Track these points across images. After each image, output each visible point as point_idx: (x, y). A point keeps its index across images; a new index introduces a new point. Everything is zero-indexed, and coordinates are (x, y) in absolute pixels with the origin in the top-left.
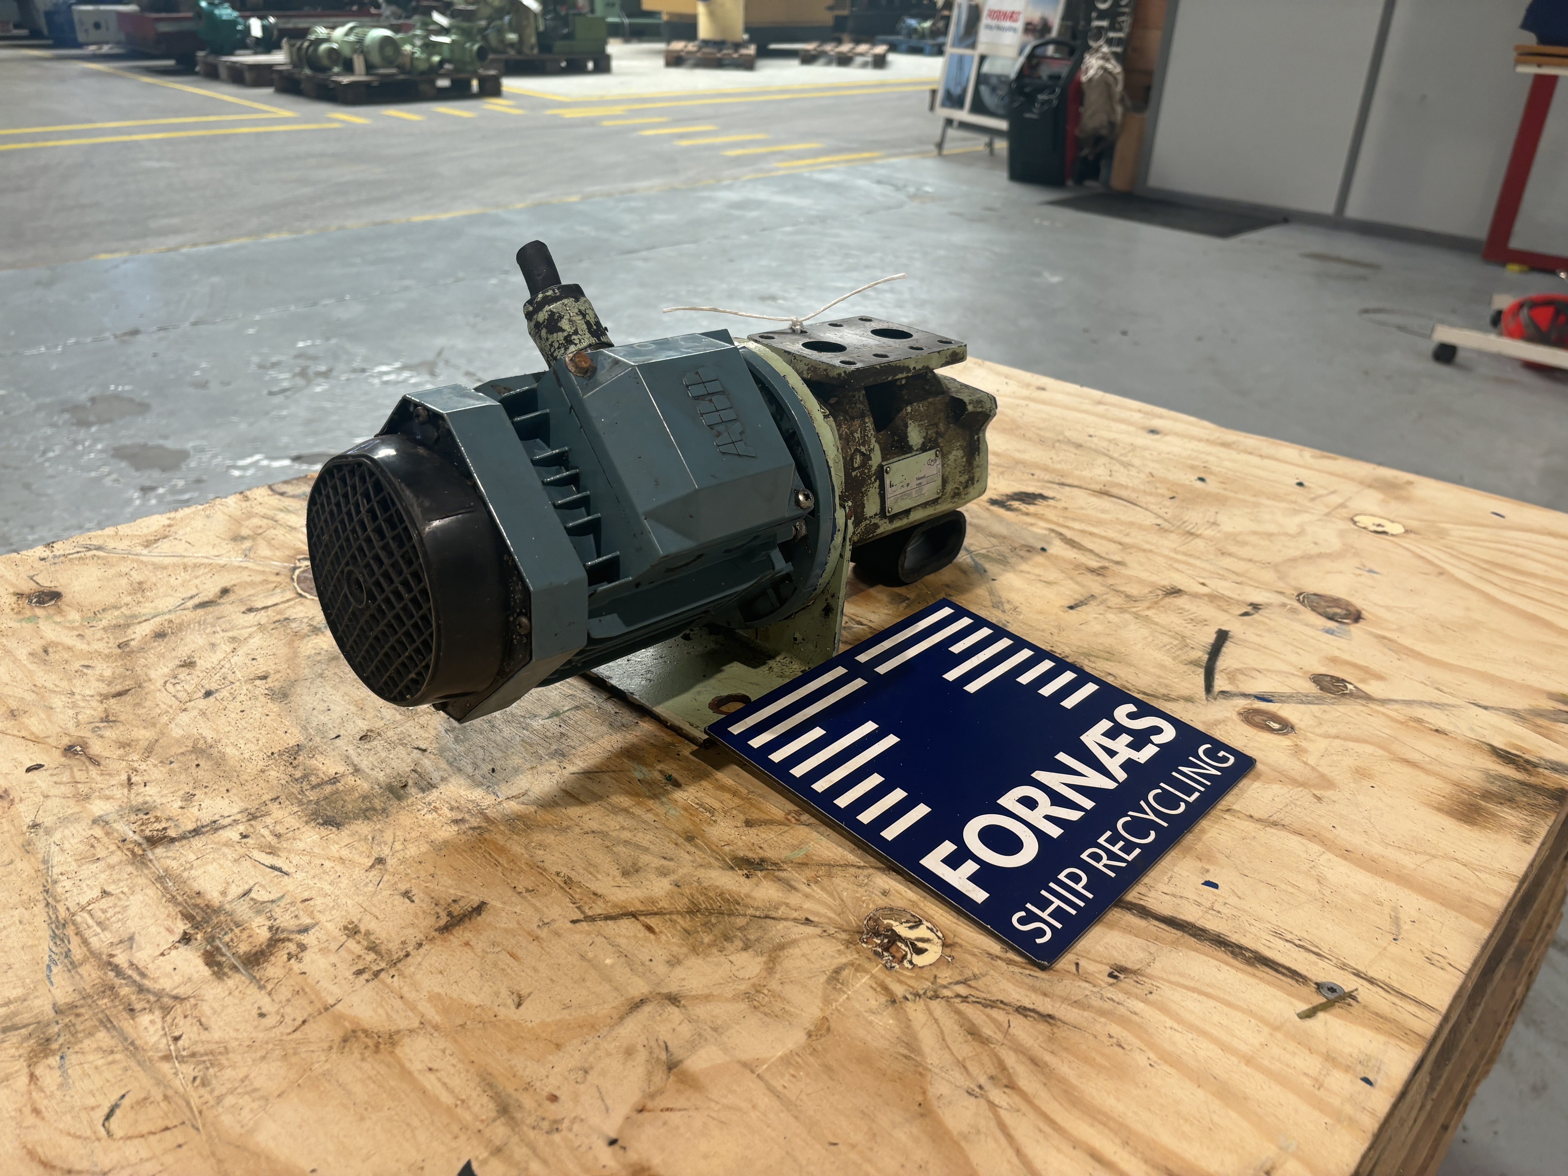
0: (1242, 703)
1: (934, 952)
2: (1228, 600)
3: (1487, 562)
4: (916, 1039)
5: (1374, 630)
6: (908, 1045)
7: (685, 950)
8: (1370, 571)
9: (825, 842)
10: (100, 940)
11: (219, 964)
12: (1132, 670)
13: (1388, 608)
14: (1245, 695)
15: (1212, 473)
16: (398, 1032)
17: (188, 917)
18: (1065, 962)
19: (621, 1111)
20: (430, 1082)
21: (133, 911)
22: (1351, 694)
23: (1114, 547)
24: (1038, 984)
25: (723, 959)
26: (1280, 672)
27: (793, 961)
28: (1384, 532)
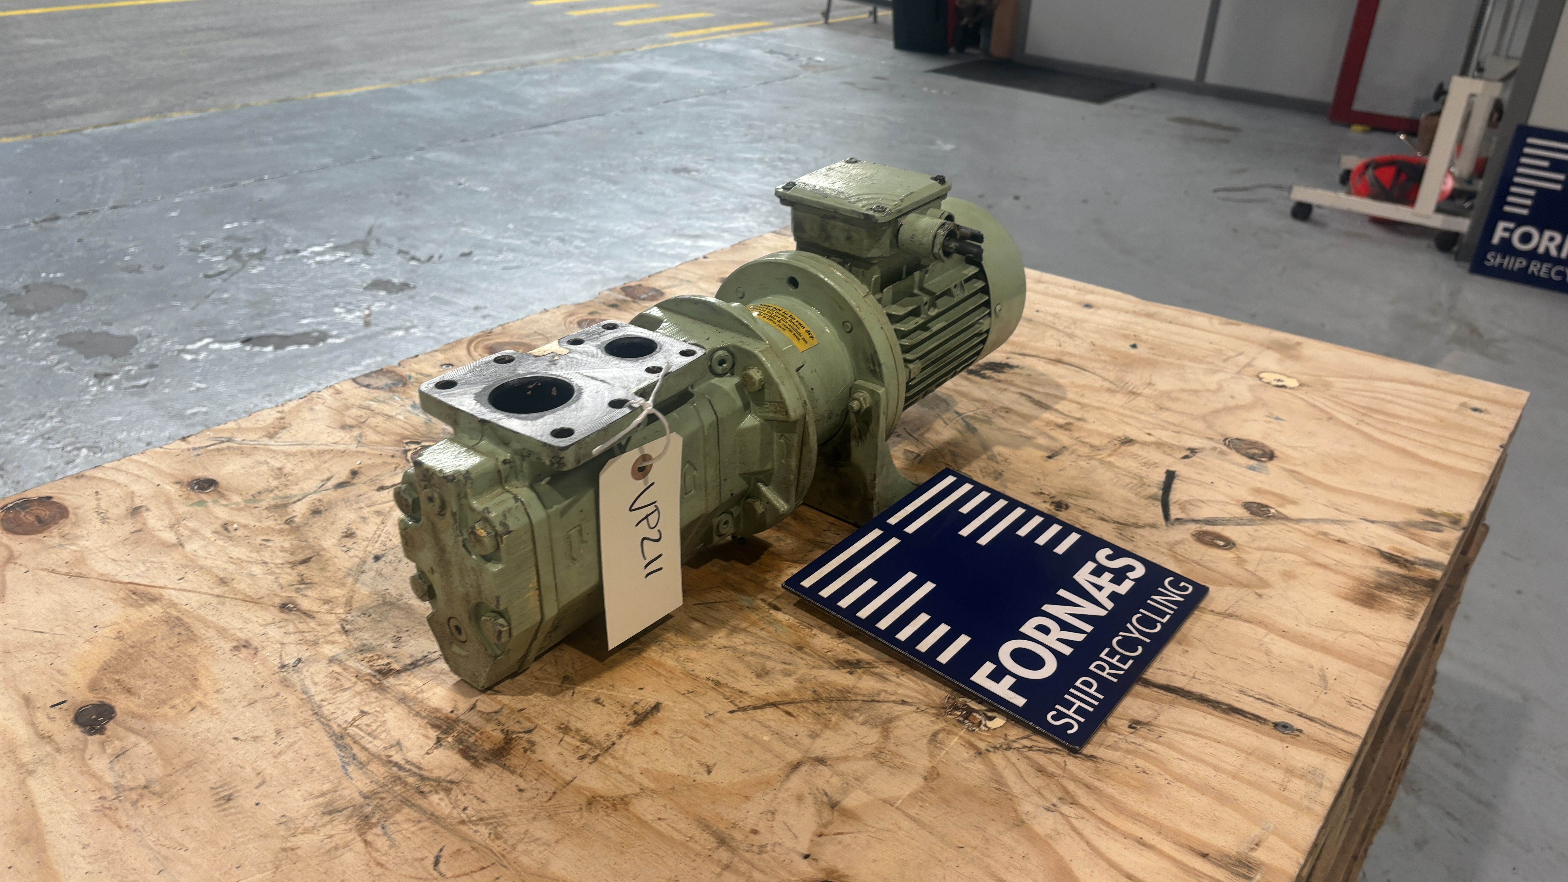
0: (1194, 527)
1: (1000, 719)
2: (1171, 446)
3: (1364, 408)
4: (1002, 777)
5: (1285, 466)
6: (997, 781)
7: (819, 727)
8: (1277, 418)
10: (376, 746)
11: (473, 757)
13: (1294, 448)
14: (1195, 521)
15: (1141, 341)
16: (626, 796)
17: (435, 726)
19: (806, 837)
20: (662, 827)
21: (391, 724)
23: (1074, 406)
25: (849, 731)
26: (1220, 502)
27: (900, 730)
28: (1284, 386)
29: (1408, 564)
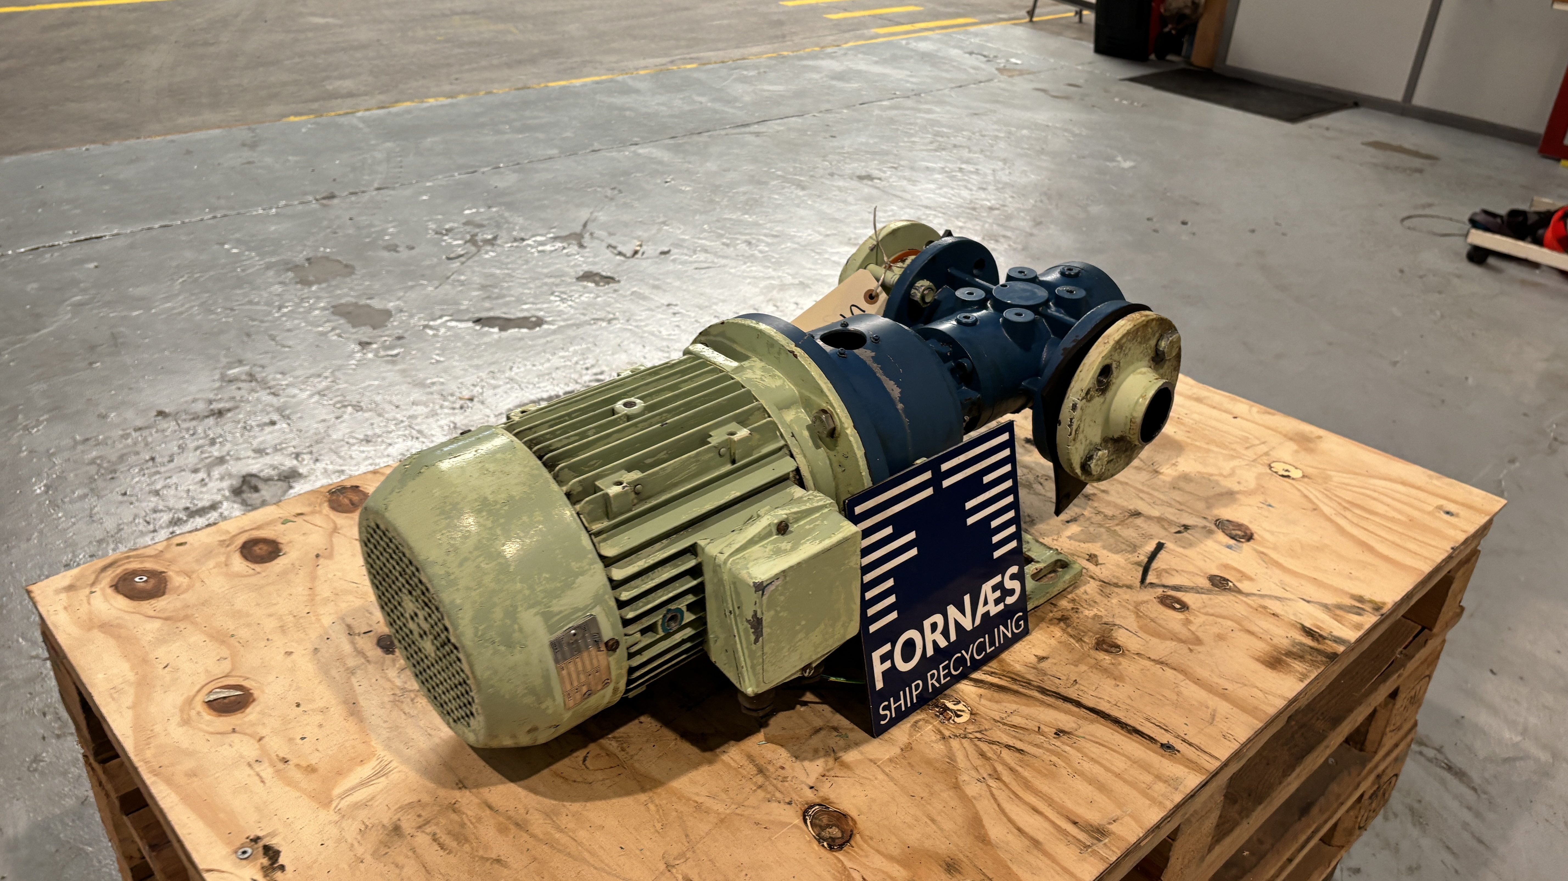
0: (1161, 591)
2: (1170, 522)
3: (1349, 502)
4: (954, 755)
5: (1258, 547)
6: (950, 758)
8: (1270, 506)
14: (1164, 586)
22: (1230, 589)
24: (1017, 735)
26: (1190, 572)
28: (1288, 477)
29: (1320, 639)
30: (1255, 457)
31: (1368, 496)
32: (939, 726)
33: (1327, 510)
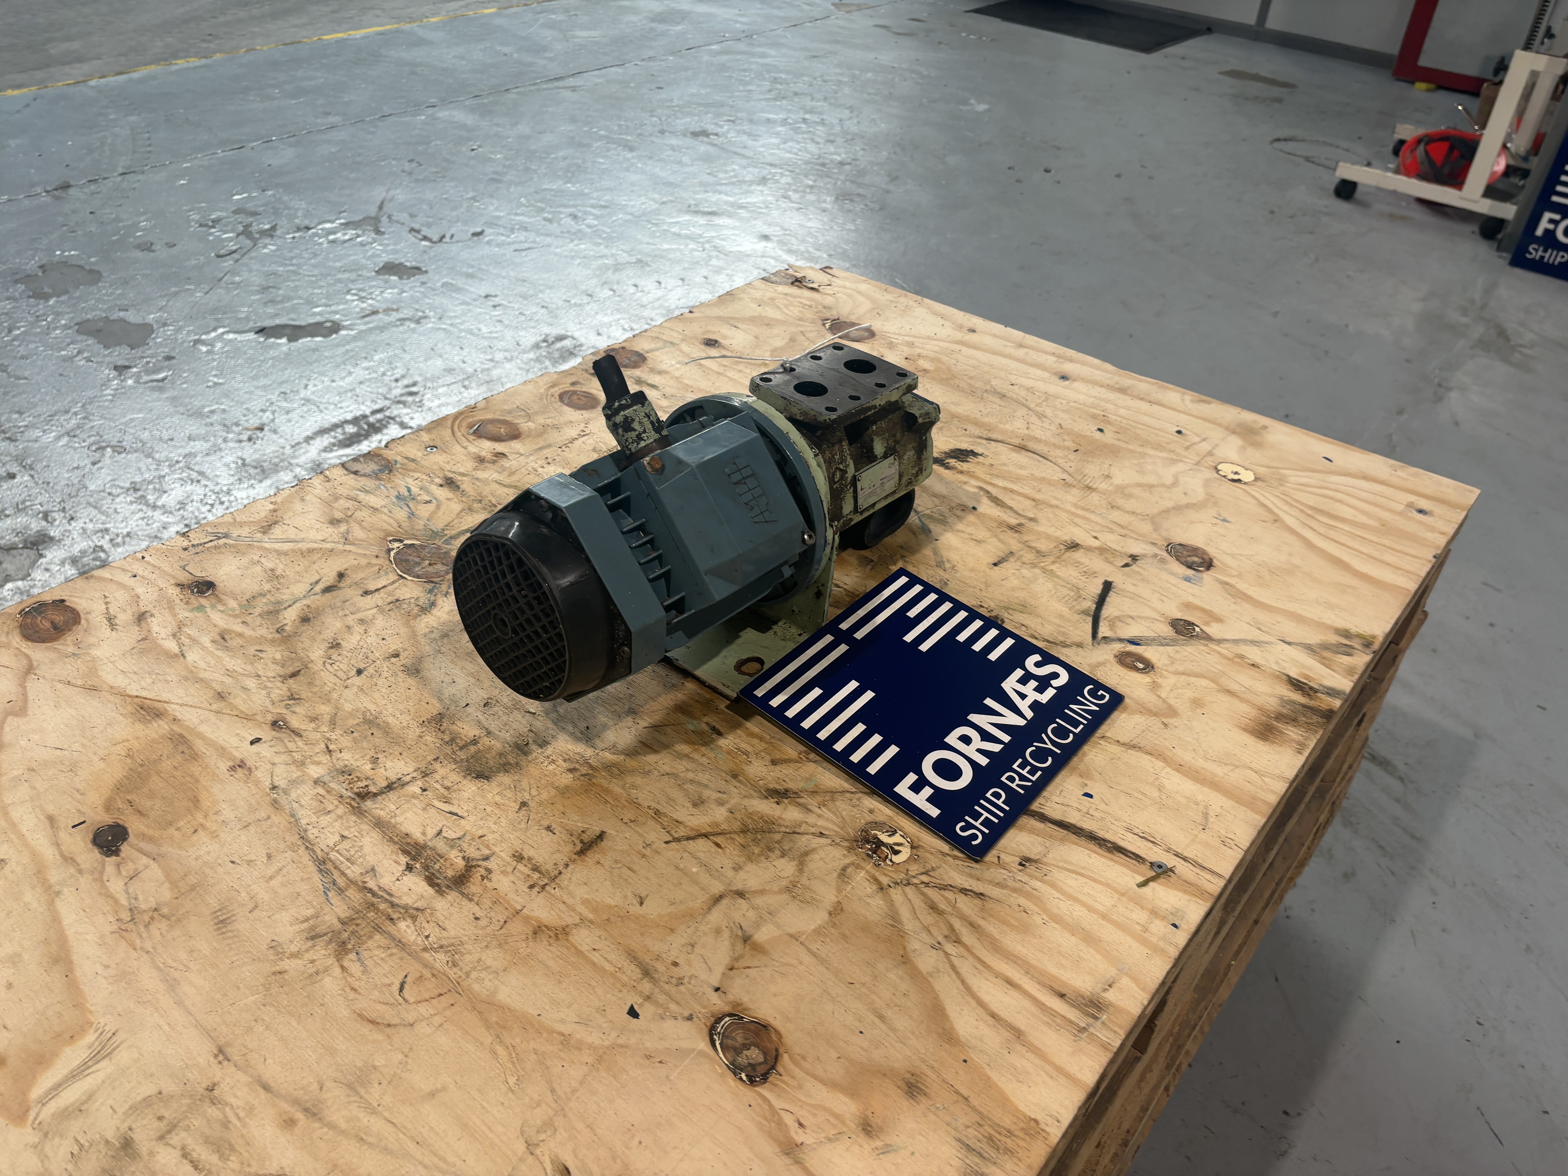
0: (1118, 647)
1: (905, 853)
2: (1114, 553)
3: (1311, 508)
4: (897, 913)
5: (1220, 577)
6: (893, 918)
7: (743, 859)
8: (1224, 520)
9: (828, 775)
10: (354, 872)
11: (438, 885)
12: (1039, 620)
13: (1233, 556)
14: (1121, 640)
15: (1109, 423)
16: (567, 926)
17: (406, 852)
18: (991, 856)
19: (719, 970)
20: (596, 957)
21: (367, 849)
22: (1197, 636)
23: (1029, 503)
24: (973, 872)
25: (768, 864)
26: (1148, 618)
27: (815, 864)
28: (1239, 481)
29: (1311, 693)
30: (1198, 459)
31: (1332, 498)
32: (873, 871)
33: (1290, 521)
